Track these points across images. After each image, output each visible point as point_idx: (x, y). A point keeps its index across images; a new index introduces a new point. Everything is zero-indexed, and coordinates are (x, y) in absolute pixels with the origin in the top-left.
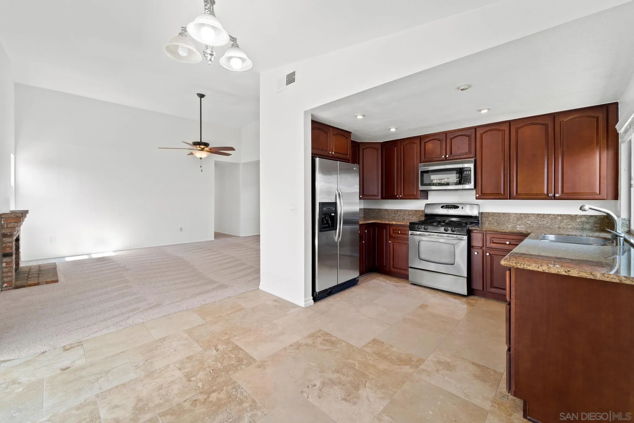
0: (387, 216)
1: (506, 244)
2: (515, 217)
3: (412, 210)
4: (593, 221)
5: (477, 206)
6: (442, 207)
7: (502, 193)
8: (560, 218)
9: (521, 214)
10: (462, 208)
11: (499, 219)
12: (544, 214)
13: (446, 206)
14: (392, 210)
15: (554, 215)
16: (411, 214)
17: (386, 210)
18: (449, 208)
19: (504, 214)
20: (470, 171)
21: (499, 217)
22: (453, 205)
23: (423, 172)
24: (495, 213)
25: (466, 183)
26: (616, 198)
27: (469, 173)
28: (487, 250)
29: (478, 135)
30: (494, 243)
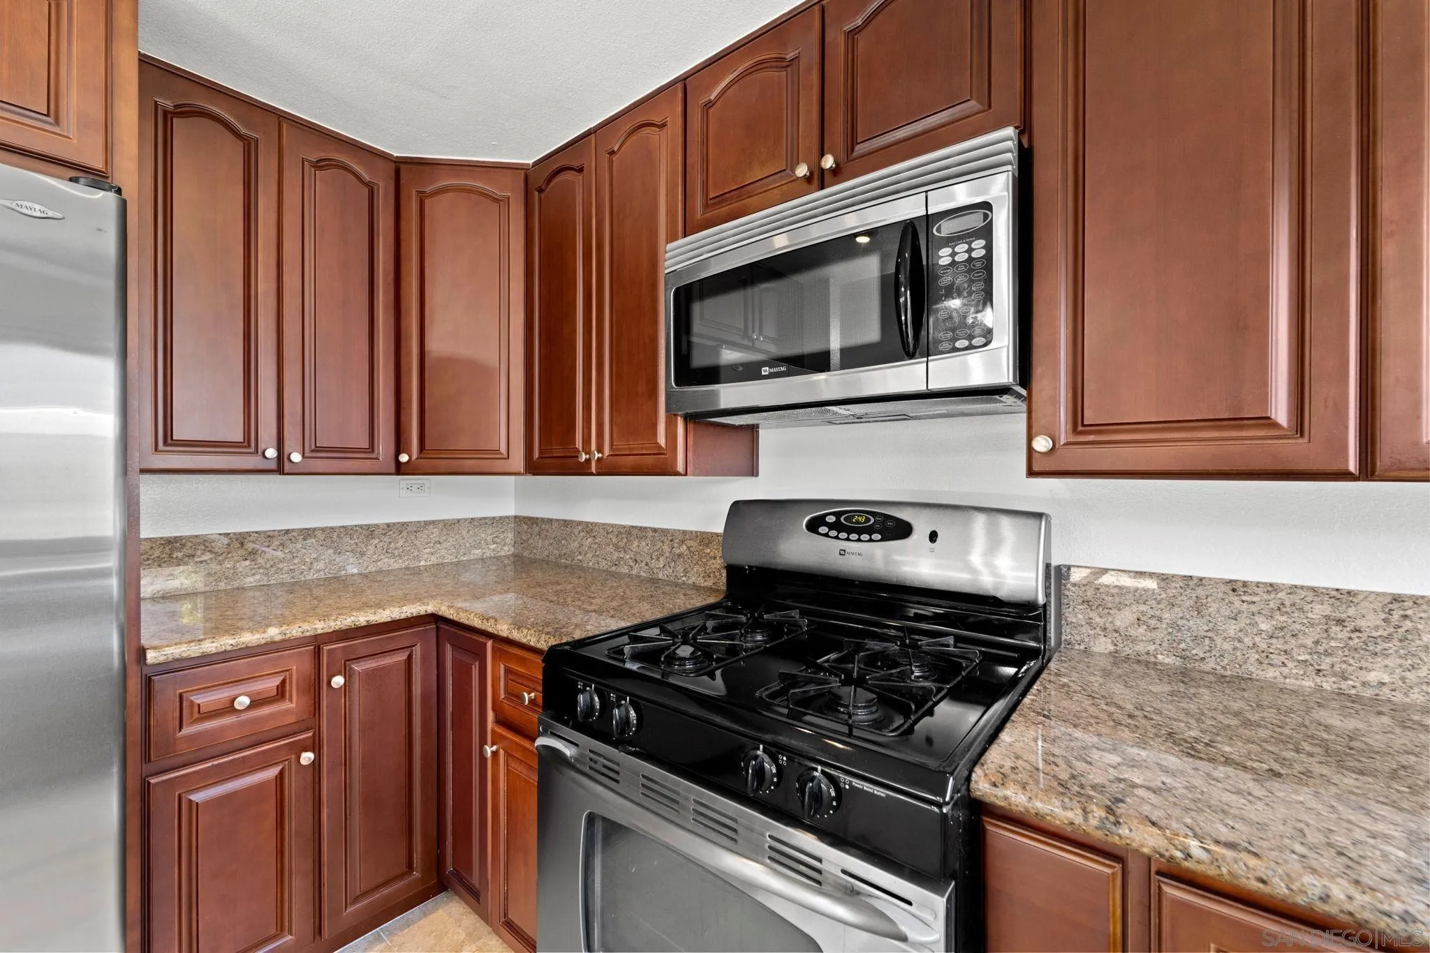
0: (590, 555)
2: (1340, 622)
3: (684, 532)
5: (1032, 522)
6: (813, 526)
7: (1280, 411)
10: (933, 537)
11: (1199, 625)
13: (831, 519)
14: (607, 529)
16: (680, 555)
17: (589, 528)
18: (850, 530)
20: (986, 232)
21: (1199, 608)
22: (874, 514)
23: (688, 296)
25: (946, 346)
27: (979, 253)
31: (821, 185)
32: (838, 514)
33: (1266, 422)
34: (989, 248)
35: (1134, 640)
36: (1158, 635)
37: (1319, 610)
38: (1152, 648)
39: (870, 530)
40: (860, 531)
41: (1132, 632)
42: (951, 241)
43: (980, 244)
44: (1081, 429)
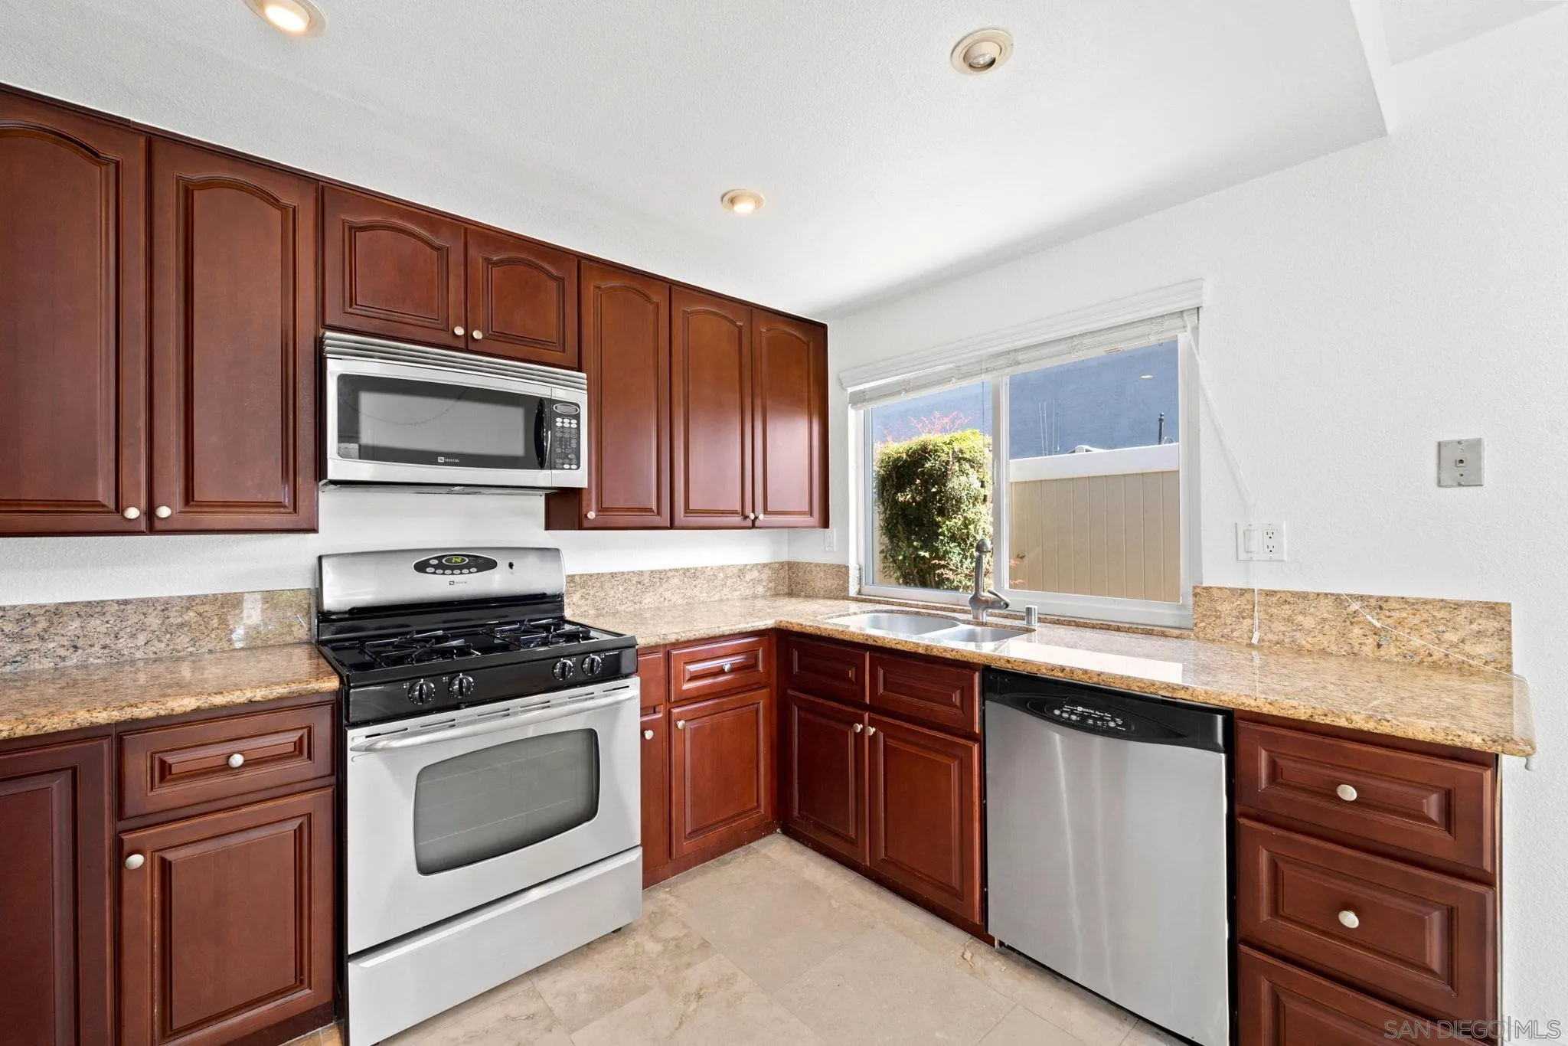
1: (722, 672)
2: (640, 583)
5: (557, 553)
6: (421, 567)
7: (654, 508)
9: (654, 571)
10: (511, 565)
11: (602, 594)
12: (697, 569)
13: (435, 562)
18: (452, 568)
20: (577, 417)
22: (467, 555)
23: (352, 385)
25: (559, 466)
26: (825, 524)
27: (574, 426)
28: (675, 711)
29: (589, 292)
30: (693, 678)
31: (467, 345)
32: (439, 558)
33: (650, 510)
34: (578, 424)
35: (579, 606)
36: (589, 602)
37: (635, 579)
38: (586, 608)
39: (468, 566)
40: (461, 568)
41: (579, 603)
42: (560, 416)
43: (574, 421)
44: (601, 509)
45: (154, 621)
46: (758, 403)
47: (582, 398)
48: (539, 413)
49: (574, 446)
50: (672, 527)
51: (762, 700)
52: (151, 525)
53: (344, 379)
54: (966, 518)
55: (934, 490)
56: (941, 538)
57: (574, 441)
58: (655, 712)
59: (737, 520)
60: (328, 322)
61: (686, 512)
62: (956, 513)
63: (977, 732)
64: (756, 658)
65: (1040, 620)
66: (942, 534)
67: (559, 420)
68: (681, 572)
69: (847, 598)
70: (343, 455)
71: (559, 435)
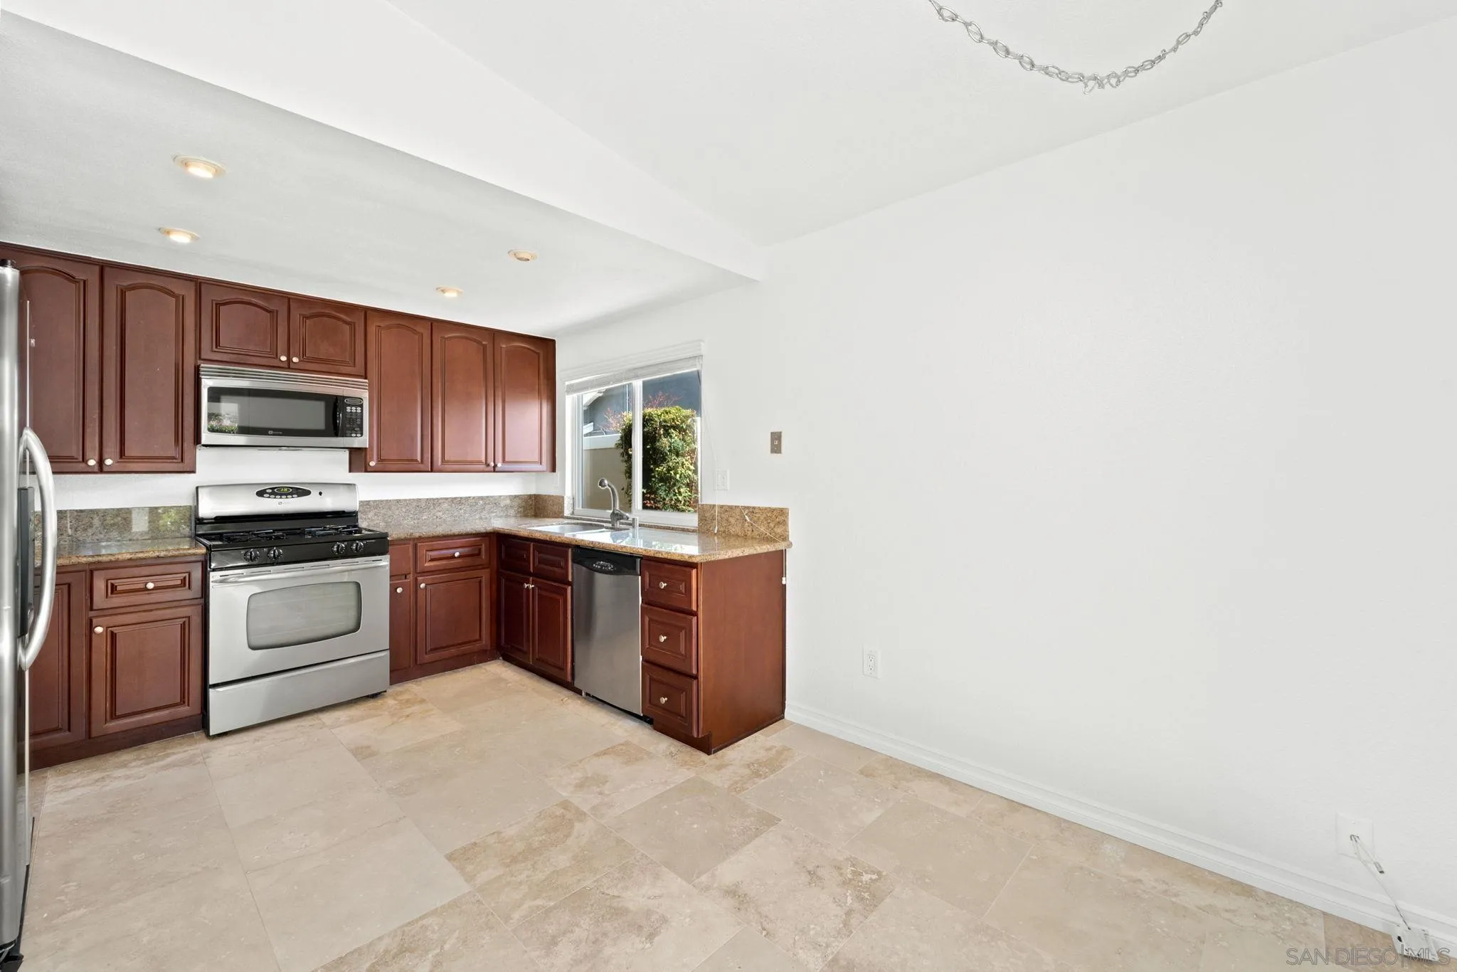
1: (453, 557)
4: (517, 504)
6: (261, 494)
7: (419, 459)
8: (481, 502)
9: (427, 499)
10: (320, 494)
12: (461, 498)
13: (271, 491)
15: (474, 498)
18: (281, 495)
19: (398, 501)
20: (361, 406)
21: (390, 509)
22: (291, 488)
23: (216, 394)
24: (382, 501)
25: (348, 435)
26: (554, 470)
27: (359, 411)
28: (419, 578)
29: (372, 329)
30: (432, 560)
31: (289, 366)
32: (272, 489)
33: (416, 460)
34: (362, 410)
35: (372, 520)
36: (379, 517)
37: (415, 504)
38: (378, 522)
39: (291, 494)
40: (286, 495)
42: (349, 405)
43: (359, 409)
44: (380, 460)
45: (96, 522)
46: (499, 393)
47: (365, 395)
48: (335, 405)
49: (359, 423)
50: (432, 471)
51: (485, 575)
52: (101, 468)
53: (211, 390)
54: (669, 467)
55: (648, 447)
56: (653, 479)
57: (359, 420)
58: (406, 578)
59: (482, 467)
60: (202, 357)
61: (442, 462)
62: (662, 462)
63: (570, 580)
64: (480, 550)
65: (640, 525)
66: (654, 477)
67: (348, 408)
68: (450, 500)
69: (563, 517)
70: (212, 430)
71: (348, 416)
